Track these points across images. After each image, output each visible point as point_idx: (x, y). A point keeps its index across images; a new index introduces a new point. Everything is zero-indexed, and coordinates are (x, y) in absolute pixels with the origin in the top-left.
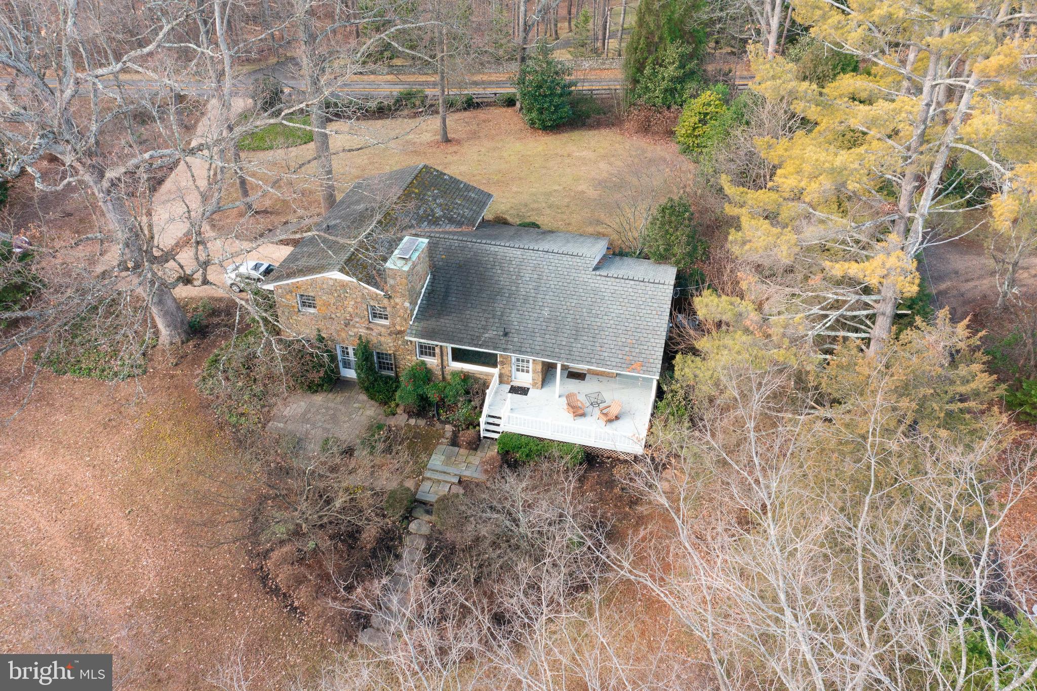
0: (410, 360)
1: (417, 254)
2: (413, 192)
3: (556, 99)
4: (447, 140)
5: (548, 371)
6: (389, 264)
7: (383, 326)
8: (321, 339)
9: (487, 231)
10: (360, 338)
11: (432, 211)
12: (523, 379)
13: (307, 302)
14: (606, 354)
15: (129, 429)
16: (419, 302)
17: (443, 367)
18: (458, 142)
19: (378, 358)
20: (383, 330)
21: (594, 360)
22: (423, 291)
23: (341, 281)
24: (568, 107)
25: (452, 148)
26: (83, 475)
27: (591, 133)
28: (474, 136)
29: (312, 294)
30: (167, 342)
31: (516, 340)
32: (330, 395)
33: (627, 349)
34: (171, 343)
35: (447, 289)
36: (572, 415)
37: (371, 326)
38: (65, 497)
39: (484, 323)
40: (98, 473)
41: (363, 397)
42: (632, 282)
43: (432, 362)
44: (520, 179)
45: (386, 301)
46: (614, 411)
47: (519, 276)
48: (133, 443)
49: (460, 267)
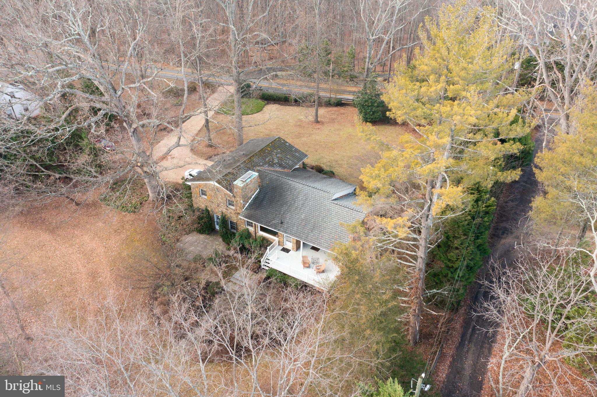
0: (242, 227)
1: (249, 180)
2: (267, 150)
3: (374, 109)
4: (317, 122)
5: (298, 243)
6: (235, 183)
7: (232, 209)
8: (207, 211)
9: (297, 173)
10: (222, 213)
11: (273, 159)
12: (289, 245)
13: (204, 193)
14: (323, 241)
15: (124, 235)
16: (250, 201)
17: (255, 233)
18: (323, 123)
19: (231, 223)
20: (232, 211)
21: (316, 243)
22: (253, 196)
23: (217, 186)
24: (380, 113)
25: (318, 126)
26: (101, 250)
27: (390, 127)
28: (333, 121)
29: (205, 190)
30: (151, 200)
31: (285, 226)
32: (208, 236)
33: (333, 240)
34: (153, 201)
35: (264, 197)
36: (302, 266)
37: (228, 208)
38: (91, 258)
39: (274, 216)
40: (106, 250)
41: (221, 240)
42: (347, 209)
43: (251, 229)
44: (342, 147)
45: (233, 198)
46: (322, 268)
47: (297, 197)
48: (123, 241)
49: (273, 188)
